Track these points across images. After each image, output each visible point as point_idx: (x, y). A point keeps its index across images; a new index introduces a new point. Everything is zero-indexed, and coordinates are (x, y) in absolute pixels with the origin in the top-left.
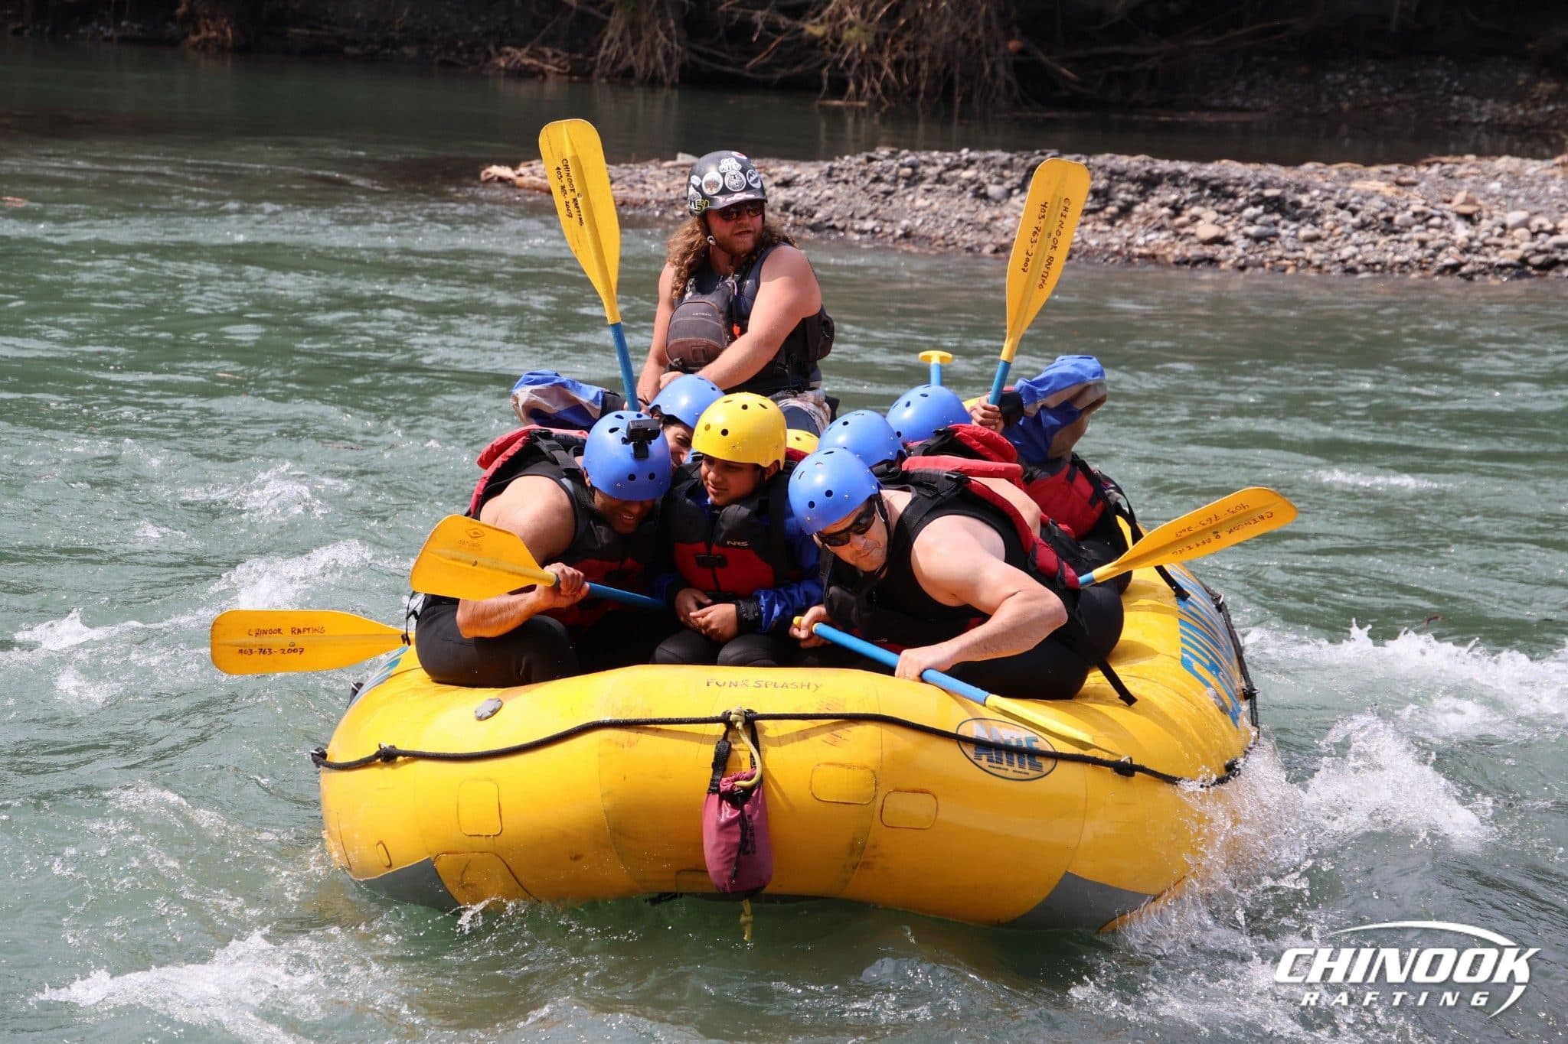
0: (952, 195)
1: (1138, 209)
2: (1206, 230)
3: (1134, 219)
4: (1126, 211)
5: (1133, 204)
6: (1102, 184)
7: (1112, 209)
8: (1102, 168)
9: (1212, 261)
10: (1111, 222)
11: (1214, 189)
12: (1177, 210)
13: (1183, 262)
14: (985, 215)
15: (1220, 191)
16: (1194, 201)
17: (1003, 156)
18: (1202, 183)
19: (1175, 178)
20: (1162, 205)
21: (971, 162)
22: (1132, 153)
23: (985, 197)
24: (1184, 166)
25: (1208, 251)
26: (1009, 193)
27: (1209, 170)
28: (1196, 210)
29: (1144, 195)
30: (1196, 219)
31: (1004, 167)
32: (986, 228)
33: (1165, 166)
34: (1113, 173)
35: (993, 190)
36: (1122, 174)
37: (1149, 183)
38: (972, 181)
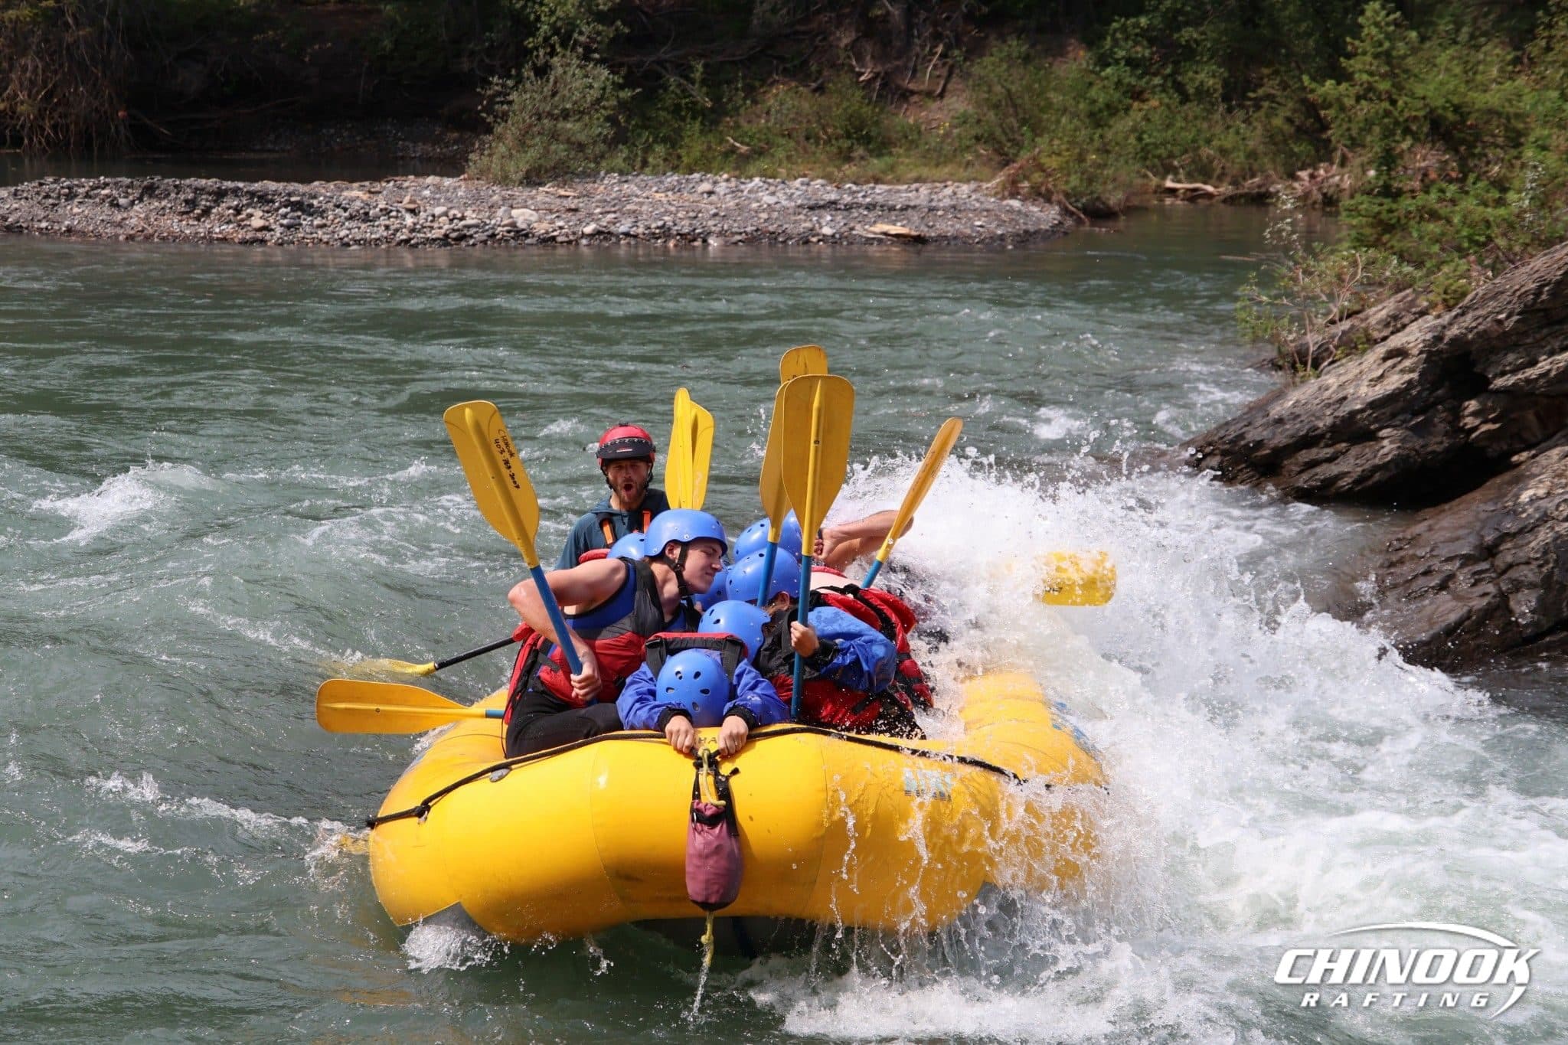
0: (96, 205)
1: (214, 211)
2: (257, 222)
3: (212, 217)
4: (206, 212)
5: (211, 208)
6: (191, 196)
7: (198, 211)
8: (189, 186)
9: (263, 242)
10: (198, 219)
11: (260, 197)
12: (238, 211)
13: (244, 242)
14: (119, 217)
15: (263, 199)
16: (248, 205)
17: (127, 181)
18: (252, 194)
19: (236, 192)
20: (229, 208)
21: (106, 185)
22: (208, 178)
23: (118, 206)
24: (241, 185)
25: (259, 235)
26: (132, 203)
27: (257, 186)
28: (249, 211)
29: (217, 203)
30: (250, 216)
31: (128, 187)
32: (120, 225)
33: (229, 184)
34: (196, 189)
35: (122, 201)
36: (203, 189)
37: (220, 195)
38: (108, 196)
